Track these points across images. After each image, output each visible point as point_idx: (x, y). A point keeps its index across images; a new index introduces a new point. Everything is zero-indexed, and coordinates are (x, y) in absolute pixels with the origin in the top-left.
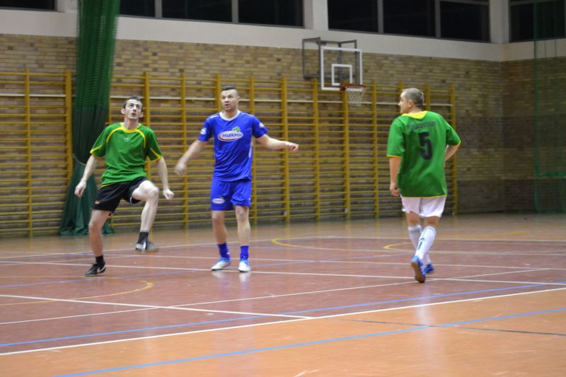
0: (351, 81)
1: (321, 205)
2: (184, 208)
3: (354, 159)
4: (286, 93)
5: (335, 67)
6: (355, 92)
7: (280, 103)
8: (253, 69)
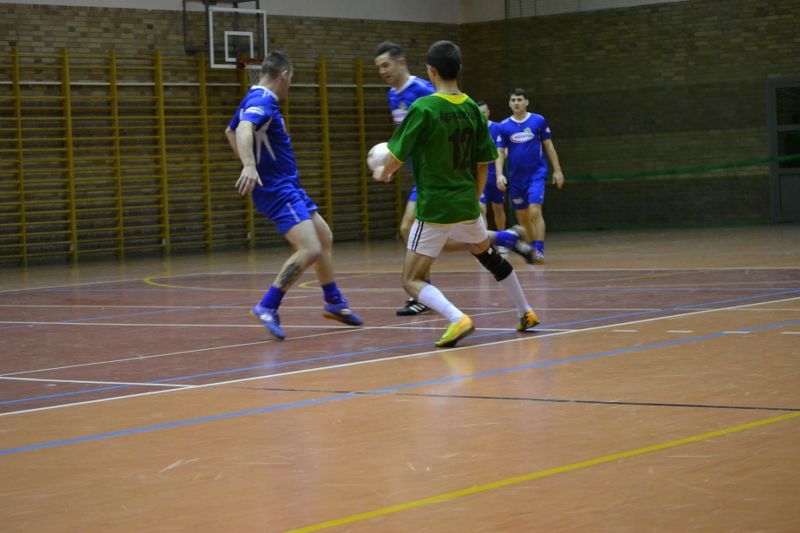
0: (252, 55)
1: (214, 229)
2: (21, 237)
4: (161, 73)
5: (229, 36)
7: (153, 87)
8: (115, 41)
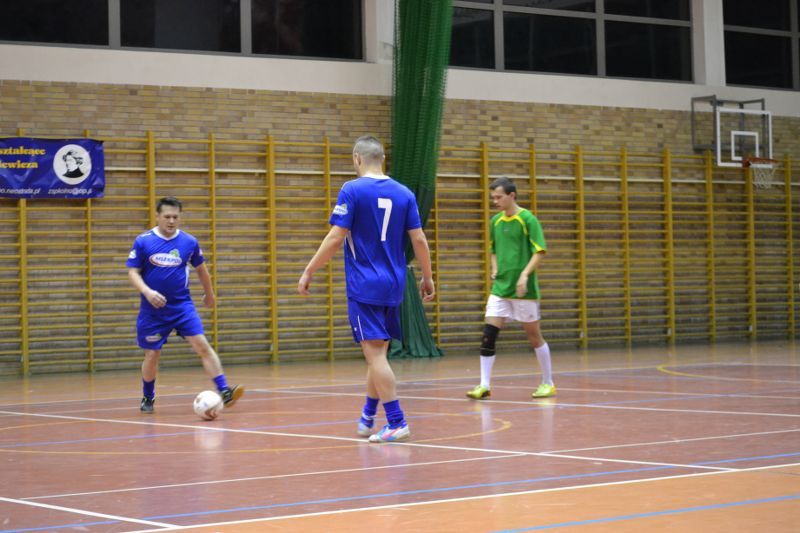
0: (757, 154)
1: (717, 321)
3: (761, 260)
4: (670, 170)
5: (736, 136)
6: (764, 169)
7: (661, 183)
8: (626, 139)
